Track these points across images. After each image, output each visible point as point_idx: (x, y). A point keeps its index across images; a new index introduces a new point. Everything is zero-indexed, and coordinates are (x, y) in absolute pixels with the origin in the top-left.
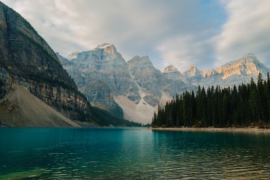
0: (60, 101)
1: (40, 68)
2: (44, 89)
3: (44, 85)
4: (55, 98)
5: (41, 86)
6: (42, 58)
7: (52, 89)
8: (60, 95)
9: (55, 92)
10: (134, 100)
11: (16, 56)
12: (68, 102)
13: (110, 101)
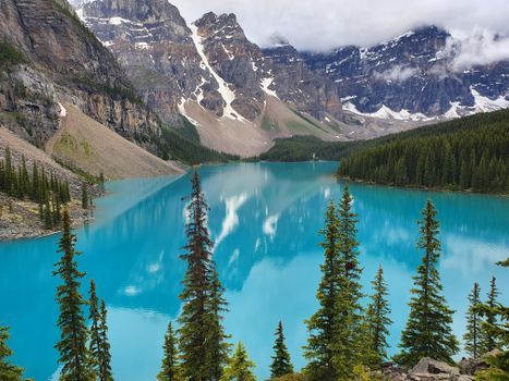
0: (128, 125)
1: (86, 66)
2: (101, 106)
3: (101, 98)
4: (120, 120)
5: (96, 101)
6: (87, 44)
7: (113, 105)
8: (126, 113)
9: (118, 110)
10: (213, 109)
11: (37, 40)
12: (141, 126)
13: (172, 112)
